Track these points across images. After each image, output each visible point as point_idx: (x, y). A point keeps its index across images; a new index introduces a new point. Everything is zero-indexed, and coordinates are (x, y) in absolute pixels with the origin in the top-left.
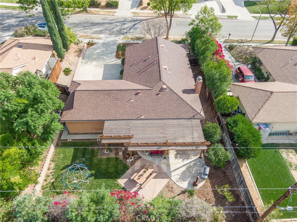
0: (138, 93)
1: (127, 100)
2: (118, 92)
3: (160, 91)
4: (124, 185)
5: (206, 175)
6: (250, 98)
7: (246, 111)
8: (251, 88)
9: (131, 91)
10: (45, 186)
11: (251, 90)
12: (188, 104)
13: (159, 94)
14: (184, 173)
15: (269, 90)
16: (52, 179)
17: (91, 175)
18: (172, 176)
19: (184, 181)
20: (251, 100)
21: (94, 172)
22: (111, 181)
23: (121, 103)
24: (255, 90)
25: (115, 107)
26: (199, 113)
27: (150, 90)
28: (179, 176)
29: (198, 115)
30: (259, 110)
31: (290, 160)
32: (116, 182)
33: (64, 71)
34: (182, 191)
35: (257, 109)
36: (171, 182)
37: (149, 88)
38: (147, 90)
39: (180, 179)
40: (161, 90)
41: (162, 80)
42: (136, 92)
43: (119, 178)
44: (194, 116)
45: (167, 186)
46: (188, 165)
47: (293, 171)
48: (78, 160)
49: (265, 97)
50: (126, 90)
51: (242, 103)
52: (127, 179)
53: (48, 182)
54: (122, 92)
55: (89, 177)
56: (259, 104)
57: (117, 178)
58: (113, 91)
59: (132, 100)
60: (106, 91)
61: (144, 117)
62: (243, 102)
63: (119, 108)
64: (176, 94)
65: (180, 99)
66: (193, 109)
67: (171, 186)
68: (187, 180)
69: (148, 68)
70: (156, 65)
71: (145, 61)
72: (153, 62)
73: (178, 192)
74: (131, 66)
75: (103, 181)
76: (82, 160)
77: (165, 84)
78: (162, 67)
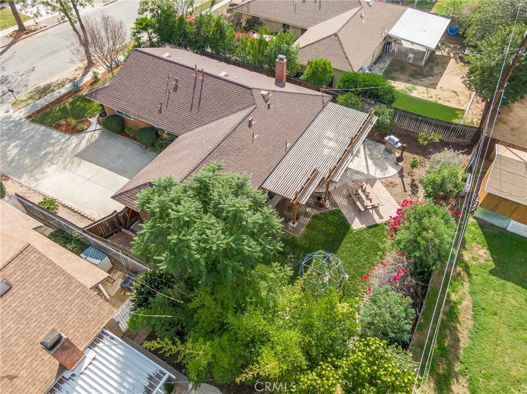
0: (250, 122)
1: (251, 141)
2: (229, 141)
3: (266, 102)
4: (364, 226)
5: (397, 143)
9: (239, 126)
12: (304, 94)
13: (269, 105)
14: (375, 164)
15: (330, 34)
18: (374, 175)
19: (387, 169)
22: (350, 236)
23: (250, 150)
25: (250, 160)
27: (256, 108)
28: (378, 170)
29: (324, 97)
30: (347, 58)
32: (355, 231)
34: (400, 176)
35: (345, 59)
36: (384, 180)
37: (253, 107)
38: (254, 112)
39: (382, 171)
40: (265, 100)
41: (251, 87)
43: (349, 225)
44: (323, 103)
45: (387, 186)
46: (367, 156)
50: (233, 130)
52: (356, 218)
54: (233, 136)
56: (338, 53)
57: (348, 228)
58: (222, 145)
60: (214, 152)
61: (289, 144)
63: (256, 157)
64: (282, 92)
66: (314, 95)
67: (388, 183)
68: (387, 166)
69: (201, 92)
70: (208, 80)
71: (176, 89)
72: (195, 80)
73: (398, 181)
74: (160, 112)
75: (345, 245)
76: (291, 258)
77: (259, 89)
78: (221, 76)
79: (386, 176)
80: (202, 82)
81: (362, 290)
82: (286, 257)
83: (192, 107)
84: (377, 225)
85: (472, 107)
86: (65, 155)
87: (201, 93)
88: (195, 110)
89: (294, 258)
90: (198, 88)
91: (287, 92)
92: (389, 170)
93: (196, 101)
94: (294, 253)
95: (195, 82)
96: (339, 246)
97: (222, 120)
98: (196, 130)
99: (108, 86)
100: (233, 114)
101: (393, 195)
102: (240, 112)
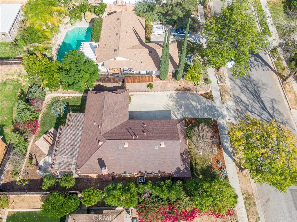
17: (60, 116)
18: (49, 157)
19: (44, 163)
22: (54, 125)
28: (47, 161)
41: (107, 140)
42: (100, 125)
59: (95, 124)
65: (91, 155)
67: (43, 155)
68: (44, 165)
73: (38, 159)
77: (103, 143)
78: (126, 142)
79: (43, 159)
81: (47, 110)
84: (45, 133)
87: (130, 133)
97: (113, 127)
98: (122, 122)
99: (177, 124)
100: (110, 130)
101: (40, 150)
102: (107, 131)
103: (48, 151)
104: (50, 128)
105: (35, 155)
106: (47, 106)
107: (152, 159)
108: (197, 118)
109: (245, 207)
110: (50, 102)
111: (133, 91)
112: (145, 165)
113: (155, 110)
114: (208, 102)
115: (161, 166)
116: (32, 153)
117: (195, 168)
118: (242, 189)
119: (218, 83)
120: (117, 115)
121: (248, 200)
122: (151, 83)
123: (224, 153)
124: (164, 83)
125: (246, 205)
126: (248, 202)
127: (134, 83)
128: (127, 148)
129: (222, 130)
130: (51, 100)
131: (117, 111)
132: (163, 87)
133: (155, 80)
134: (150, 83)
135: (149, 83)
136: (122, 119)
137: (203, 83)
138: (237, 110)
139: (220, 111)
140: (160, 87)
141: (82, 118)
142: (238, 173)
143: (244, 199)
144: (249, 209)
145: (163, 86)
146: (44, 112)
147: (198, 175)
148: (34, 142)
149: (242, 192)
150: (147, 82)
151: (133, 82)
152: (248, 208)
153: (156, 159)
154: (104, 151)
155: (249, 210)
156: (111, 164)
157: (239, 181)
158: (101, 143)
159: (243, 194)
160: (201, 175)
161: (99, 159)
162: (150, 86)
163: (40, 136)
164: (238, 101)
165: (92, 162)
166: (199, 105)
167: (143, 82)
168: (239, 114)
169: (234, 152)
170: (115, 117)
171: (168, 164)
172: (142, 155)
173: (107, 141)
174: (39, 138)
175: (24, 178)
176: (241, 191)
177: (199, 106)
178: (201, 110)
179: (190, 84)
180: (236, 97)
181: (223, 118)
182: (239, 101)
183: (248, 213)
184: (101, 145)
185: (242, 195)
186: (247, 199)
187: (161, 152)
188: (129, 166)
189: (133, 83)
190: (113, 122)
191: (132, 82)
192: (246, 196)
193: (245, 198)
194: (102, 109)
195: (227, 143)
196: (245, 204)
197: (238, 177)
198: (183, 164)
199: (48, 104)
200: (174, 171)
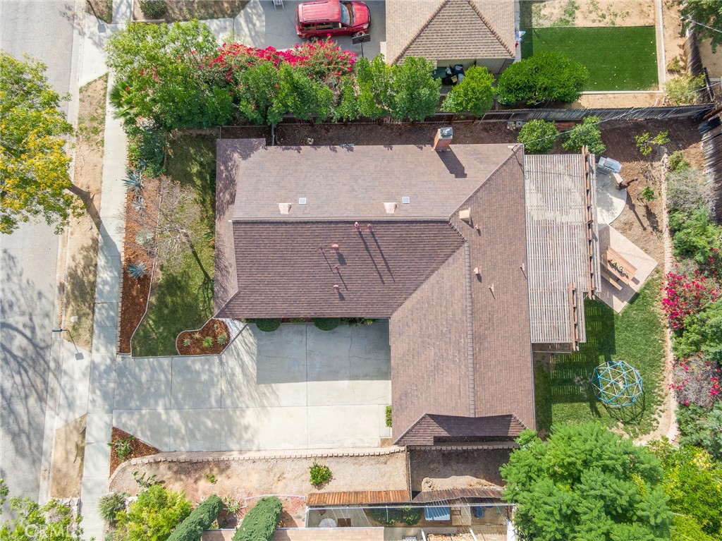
0: (477, 273)
3: (472, 227)
4: (625, 303)
6: (454, 39)
7: (484, 57)
8: (426, 26)
9: (472, 290)
10: (632, 434)
11: (433, 29)
12: (497, 170)
13: (478, 229)
16: (618, 426)
17: (608, 359)
18: (603, 222)
19: (611, 204)
20: (460, 39)
21: (602, 358)
22: (618, 324)
23: (499, 310)
24: (435, 20)
26: (515, 153)
27: (469, 247)
28: (604, 211)
29: (517, 154)
30: (493, 33)
31: (554, 18)
32: (620, 315)
33: (318, 485)
34: (630, 208)
35: (489, 36)
36: (616, 224)
39: (608, 210)
40: (470, 223)
41: (447, 219)
42: (476, 279)
43: (611, 310)
45: (623, 231)
47: (576, 22)
48: (578, 390)
49: (464, 8)
51: (460, 58)
52: (614, 296)
53: (624, 432)
55: (611, 364)
56: (477, 28)
57: (613, 315)
59: (492, 288)
62: (458, 55)
64: (477, 192)
65: (487, 185)
66: (507, 162)
67: (622, 225)
68: (611, 199)
69: (381, 250)
70: (379, 230)
71: (341, 259)
72: (362, 237)
73: (631, 215)
74: (342, 298)
75: (619, 337)
76: (579, 381)
77: (456, 214)
78: (392, 215)
79: (617, 216)
80: (374, 237)
81: (657, 379)
82: (574, 384)
83: (380, 276)
84: (637, 295)
85: (666, 23)
86: (244, 389)
87: (381, 253)
88: (387, 278)
89: (582, 380)
90: (373, 247)
91: (481, 187)
92: (615, 205)
93: (381, 265)
94: (578, 375)
95: (363, 240)
96: (614, 343)
97: (433, 279)
98: (408, 304)
99: (239, 293)
100: (444, 265)
101: (635, 242)
102: (450, 260)
103: (611, 239)
104: (625, 312)
105: (645, 229)
106: (660, 395)
107: (318, 176)
108: (176, 354)
109: (107, 113)
110: (656, 416)
111: (382, 459)
112: (337, 163)
113: (309, 383)
114: (130, 424)
115: (293, 161)
116: (654, 233)
117: (206, 193)
118: (100, 153)
119: (80, 504)
120: (427, 328)
121: (95, 127)
122: (316, 491)
123: (120, 247)
124: (269, 490)
125: (102, 117)
126: (95, 124)
127: (377, 489)
128: (388, 200)
129: (108, 324)
130: (654, 424)
131: (428, 340)
132: (275, 475)
133: (299, 503)
134: (319, 489)
135: (323, 491)
136: (409, 316)
137: (130, 499)
138: (41, 399)
139: (98, 392)
140: (285, 476)
141: (535, 323)
142: (99, 191)
143: (103, 130)
144: (97, 109)
145: (276, 479)
146: (665, 374)
147: (200, 175)
148: (658, 265)
149: (103, 146)
150: (329, 494)
151: (379, 492)
152: (100, 111)
153: (306, 176)
154: (452, 192)
155: (99, 108)
156: (429, 164)
157: (102, 173)
158: (465, 214)
159: (103, 141)
160: (192, 174)
161: (465, 176)
162: (321, 477)
163: (647, 286)
164: (28, 438)
165: (482, 169)
166: (159, 415)
167: (344, 493)
168: (39, 382)
169: (91, 253)
170: (432, 317)
171: (275, 166)
172: (344, 184)
173: (446, 216)
174: (650, 278)
175: (652, 165)
176: (104, 148)
177: (160, 409)
178: (158, 395)
179: (175, 489)
180: (27, 451)
181: (93, 366)
182: (24, 438)
183: (102, 102)
184: (462, 208)
185: (105, 139)
186: (96, 131)
187: (290, 191)
188: (381, 159)
189: (383, 488)
190: (435, 295)
191: (383, 494)
192: (96, 137)
193: (101, 133)
194: (478, 339)
195: (103, 281)
196: (104, 119)
197: (101, 182)
198: (234, 172)
199: (660, 408)
200: (261, 151)
